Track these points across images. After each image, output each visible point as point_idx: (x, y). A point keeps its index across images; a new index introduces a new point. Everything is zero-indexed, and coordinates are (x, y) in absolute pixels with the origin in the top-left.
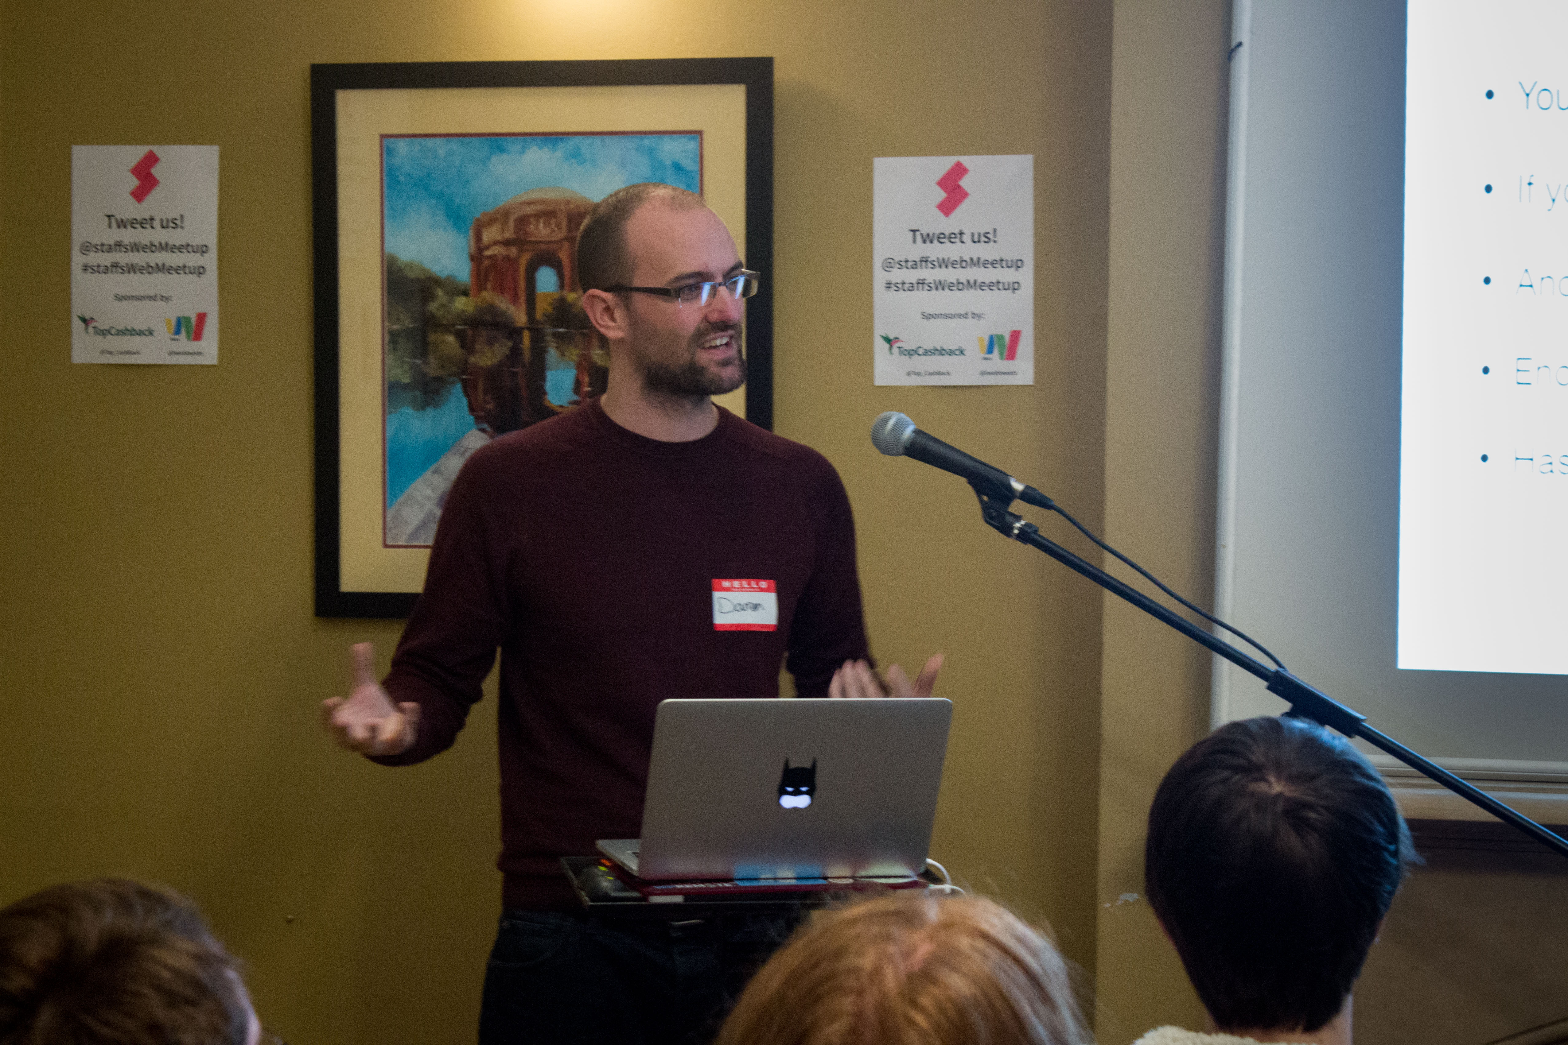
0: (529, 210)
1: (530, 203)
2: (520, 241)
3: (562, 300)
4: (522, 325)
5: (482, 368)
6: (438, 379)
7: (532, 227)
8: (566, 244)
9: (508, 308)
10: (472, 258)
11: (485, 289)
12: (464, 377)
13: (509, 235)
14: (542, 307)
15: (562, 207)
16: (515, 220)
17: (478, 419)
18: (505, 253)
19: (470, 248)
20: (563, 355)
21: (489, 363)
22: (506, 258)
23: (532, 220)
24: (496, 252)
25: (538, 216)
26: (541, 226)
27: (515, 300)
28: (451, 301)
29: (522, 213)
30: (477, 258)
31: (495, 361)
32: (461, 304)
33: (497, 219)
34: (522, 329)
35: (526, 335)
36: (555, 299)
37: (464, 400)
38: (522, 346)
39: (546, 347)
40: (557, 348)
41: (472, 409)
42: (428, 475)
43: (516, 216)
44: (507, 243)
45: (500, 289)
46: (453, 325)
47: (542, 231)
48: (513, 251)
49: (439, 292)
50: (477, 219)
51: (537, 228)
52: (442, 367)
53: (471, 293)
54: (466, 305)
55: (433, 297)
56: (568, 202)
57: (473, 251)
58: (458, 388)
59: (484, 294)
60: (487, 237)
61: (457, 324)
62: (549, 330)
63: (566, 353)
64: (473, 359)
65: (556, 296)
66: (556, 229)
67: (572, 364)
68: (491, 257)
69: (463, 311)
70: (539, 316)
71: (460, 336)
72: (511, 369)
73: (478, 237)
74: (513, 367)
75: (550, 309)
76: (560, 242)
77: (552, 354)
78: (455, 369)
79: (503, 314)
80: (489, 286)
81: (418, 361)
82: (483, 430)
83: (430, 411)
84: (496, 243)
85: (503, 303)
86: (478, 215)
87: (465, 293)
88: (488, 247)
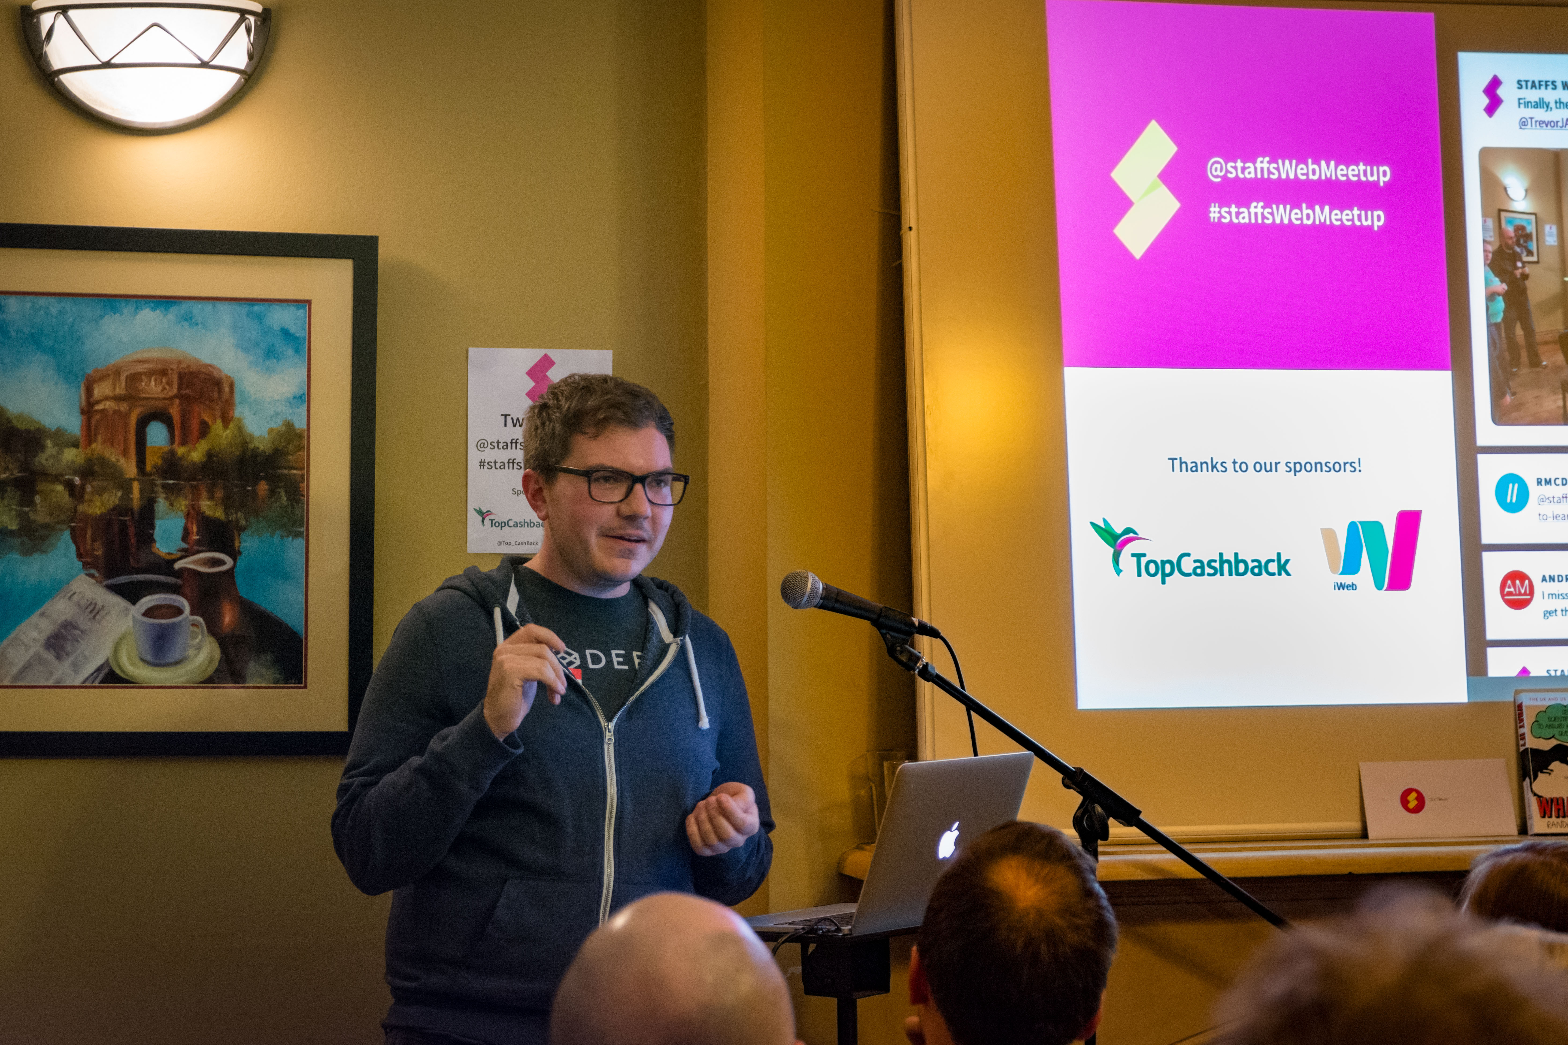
0: (140, 368)
1: (142, 361)
2: (130, 397)
3: (172, 453)
4: (132, 476)
5: (91, 516)
6: (46, 526)
7: (143, 384)
8: (177, 401)
9: (118, 460)
10: (83, 412)
11: (95, 441)
12: (73, 524)
13: (120, 390)
14: (152, 461)
15: (174, 366)
16: (127, 377)
17: (86, 565)
18: (117, 408)
19: (80, 401)
20: (171, 505)
21: (98, 512)
22: (117, 413)
23: (143, 377)
24: (107, 407)
25: (150, 374)
26: (153, 383)
27: (125, 453)
28: (60, 452)
29: (133, 371)
30: (88, 411)
31: (103, 510)
32: (70, 455)
33: (108, 375)
34: (131, 480)
35: (136, 486)
36: (166, 452)
37: (73, 548)
38: (131, 496)
39: (155, 498)
40: (166, 498)
41: (80, 555)
42: (34, 618)
43: (127, 374)
44: (118, 399)
45: (111, 441)
46: (63, 475)
47: (154, 388)
48: (124, 407)
49: (49, 443)
50: (89, 375)
51: (149, 385)
52: (51, 515)
53: (81, 445)
54: (76, 456)
55: (42, 448)
56: (180, 362)
57: (84, 403)
58: (67, 535)
59: (94, 445)
60: (98, 392)
61: (68, 475)
62: (159, 481)
63: (175, 504)
64: (81, 508)
65: (166, 450)
66: (167, 387)
67: (181, 514)
68: (103, 411)
69: (73, 462)
70: (149, 468)
71: (70, 486)
72: (121, 518)
73: (89, 391)
74: (122, 516)
75: (160, 462)
76: (171, 399)
77: (161, 504)
78: (63, 517)
79: (114, 466)
80: (99, 438)
81: (27, 509)
82: (92, 576)
83: (37, 556)
84: (107, 398)
85: (112, 455)
86: (90, 371)
87: (76, 445)
88: (98, 402)
